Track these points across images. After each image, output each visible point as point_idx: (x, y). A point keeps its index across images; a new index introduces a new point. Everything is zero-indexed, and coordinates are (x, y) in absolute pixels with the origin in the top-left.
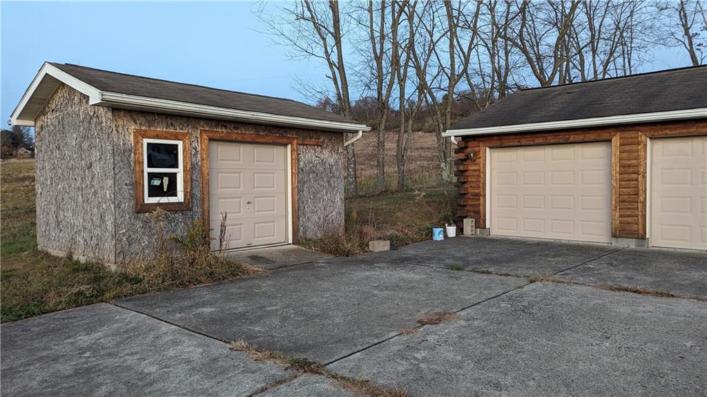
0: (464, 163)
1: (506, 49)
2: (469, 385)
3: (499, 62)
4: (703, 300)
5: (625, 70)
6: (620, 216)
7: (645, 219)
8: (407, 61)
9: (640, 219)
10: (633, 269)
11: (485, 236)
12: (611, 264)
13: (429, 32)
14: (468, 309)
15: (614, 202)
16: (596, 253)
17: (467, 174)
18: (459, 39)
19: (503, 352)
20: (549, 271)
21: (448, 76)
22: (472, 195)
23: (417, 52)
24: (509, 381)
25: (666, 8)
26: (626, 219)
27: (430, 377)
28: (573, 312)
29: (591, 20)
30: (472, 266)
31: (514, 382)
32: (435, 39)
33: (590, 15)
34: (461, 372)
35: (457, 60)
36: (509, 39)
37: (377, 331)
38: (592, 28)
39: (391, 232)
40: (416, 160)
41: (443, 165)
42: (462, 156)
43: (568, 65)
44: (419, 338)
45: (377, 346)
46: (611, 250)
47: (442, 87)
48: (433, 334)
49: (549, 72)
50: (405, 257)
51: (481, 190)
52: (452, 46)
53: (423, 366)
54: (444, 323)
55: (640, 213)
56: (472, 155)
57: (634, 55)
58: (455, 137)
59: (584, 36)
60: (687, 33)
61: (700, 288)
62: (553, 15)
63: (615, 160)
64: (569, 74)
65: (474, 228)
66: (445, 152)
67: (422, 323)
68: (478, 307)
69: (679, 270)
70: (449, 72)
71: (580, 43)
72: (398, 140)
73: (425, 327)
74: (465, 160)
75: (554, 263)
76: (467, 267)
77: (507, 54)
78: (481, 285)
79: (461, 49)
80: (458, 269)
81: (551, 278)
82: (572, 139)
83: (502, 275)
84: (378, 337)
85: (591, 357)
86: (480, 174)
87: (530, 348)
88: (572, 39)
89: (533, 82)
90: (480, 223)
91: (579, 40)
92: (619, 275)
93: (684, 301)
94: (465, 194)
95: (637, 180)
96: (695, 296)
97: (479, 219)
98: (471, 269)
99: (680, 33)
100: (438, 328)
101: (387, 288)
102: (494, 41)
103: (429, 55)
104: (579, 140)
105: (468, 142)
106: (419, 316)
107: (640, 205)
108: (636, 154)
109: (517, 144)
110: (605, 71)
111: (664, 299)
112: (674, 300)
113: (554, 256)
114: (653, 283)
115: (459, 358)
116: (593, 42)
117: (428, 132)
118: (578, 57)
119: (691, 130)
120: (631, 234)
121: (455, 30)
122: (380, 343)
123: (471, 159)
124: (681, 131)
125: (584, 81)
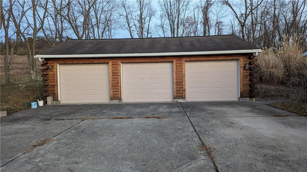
0: (47, 71)
1: (61, 20)
2: (64, 166)
3: (58, 26)
4: (141, 118)
5: (109, 36)
6: (113, 92)
7: (121, 92)
8: (9, 18)
9: (119, 93)
10: (119, 111)
11: (58, 104)
12: (111, 110)
13: (21, 6)
14: (57, 136)
15: (110, 87)
16: (105, 106)
17: (48, 76)
18: (38, 12)
19: (77, 150)
20: (89, 115)
21: (33, 29)
22: (51, 86)
23: (14, 14)
24: (81, 160)
25: (122, 15)
26: (115, 93)
27: (45, 168)
28: (101, 129)
29: (96, 15)
30: (55, 118)
31: (83, 160)
32: (25, 9)
33: (96, 12)
34: (60, 162)
35: (37, 22)
36: (62, 16)
37: (10, 155)
38: (97, 18)
39: (6, 106)
40: (13, 69)
41: (32, 72)
42: (45, 67)
43: (88, 31)
44: (35, 153)
45: (12, 162)
46: (110, 105)
47: (29, 33)
48: (42, 150)
49: (81, 33)
50: (17, 118)
51: (56, 83)
52: (34, 14)
53: (40, 164)
54: (46, 144)
55: (119, 90)
56: (50, 67)
57: (112, 31)
58: (41, 58)
59: (94, 21)
60: (129, 26)
61: (140, 114)
62: (81, 9)
63: (110, 70)
64: (89, 35)
65: (52, 101)
66: (32, 66)
67: (35, 146)
68: (62, 134)
69: (133, 109)
70: (33, 26)
71: (93, 23)
72: (5, 59)
73: (37, 147)
74: (47, 69)
75: (90, 112)
76: (52, 118)
77: (62, 22)
78: (61, 125)
79: (39, 17)
80: (48, 120)
81: (90, 118)
82: (94, 62)
83: (69, 119)
84: (11, 158)
85: (110, 143)
86: (55, 76)
87: (87, 146)
88: (89, 21)
89: (74, 37)
90: (55, 98)
91: (92, 22)
92: (114, 113)
93: (136, 119)
94: (47, 85)
95: (118, 78)
96: (138, 117)
97: (54, 96)
98: (54, 119)
99: (127, 26)
100: (44, 147)
101: (10, 134)
102: (56, 16)
103: (22, 17)
104: (97, 63)
105: (48, 61)
106: (32, 144)
107: (119, 87)
108: (117, 69)
109: (72, 63)
110: (102, 36)
111: (130, 119)
112: (133, 119)
113: (90, 109)
114: (125, 115)
115: (57, 157)
116: (97, 24)
117: (20, 55)
118: (92, 29)
119: (134, 61)
120: (117, 98)
121: (36, 7)
122: (13, 160)
123: (50, 69)
124: (131, 61)
125: (95, 39)
